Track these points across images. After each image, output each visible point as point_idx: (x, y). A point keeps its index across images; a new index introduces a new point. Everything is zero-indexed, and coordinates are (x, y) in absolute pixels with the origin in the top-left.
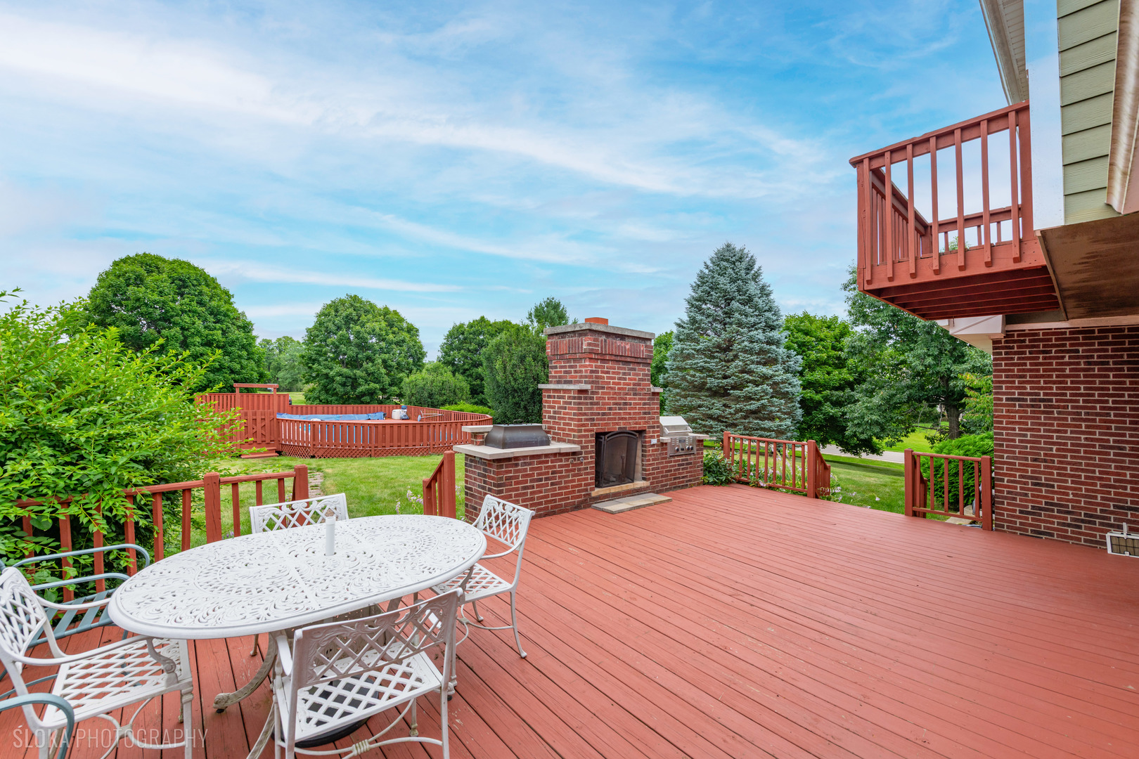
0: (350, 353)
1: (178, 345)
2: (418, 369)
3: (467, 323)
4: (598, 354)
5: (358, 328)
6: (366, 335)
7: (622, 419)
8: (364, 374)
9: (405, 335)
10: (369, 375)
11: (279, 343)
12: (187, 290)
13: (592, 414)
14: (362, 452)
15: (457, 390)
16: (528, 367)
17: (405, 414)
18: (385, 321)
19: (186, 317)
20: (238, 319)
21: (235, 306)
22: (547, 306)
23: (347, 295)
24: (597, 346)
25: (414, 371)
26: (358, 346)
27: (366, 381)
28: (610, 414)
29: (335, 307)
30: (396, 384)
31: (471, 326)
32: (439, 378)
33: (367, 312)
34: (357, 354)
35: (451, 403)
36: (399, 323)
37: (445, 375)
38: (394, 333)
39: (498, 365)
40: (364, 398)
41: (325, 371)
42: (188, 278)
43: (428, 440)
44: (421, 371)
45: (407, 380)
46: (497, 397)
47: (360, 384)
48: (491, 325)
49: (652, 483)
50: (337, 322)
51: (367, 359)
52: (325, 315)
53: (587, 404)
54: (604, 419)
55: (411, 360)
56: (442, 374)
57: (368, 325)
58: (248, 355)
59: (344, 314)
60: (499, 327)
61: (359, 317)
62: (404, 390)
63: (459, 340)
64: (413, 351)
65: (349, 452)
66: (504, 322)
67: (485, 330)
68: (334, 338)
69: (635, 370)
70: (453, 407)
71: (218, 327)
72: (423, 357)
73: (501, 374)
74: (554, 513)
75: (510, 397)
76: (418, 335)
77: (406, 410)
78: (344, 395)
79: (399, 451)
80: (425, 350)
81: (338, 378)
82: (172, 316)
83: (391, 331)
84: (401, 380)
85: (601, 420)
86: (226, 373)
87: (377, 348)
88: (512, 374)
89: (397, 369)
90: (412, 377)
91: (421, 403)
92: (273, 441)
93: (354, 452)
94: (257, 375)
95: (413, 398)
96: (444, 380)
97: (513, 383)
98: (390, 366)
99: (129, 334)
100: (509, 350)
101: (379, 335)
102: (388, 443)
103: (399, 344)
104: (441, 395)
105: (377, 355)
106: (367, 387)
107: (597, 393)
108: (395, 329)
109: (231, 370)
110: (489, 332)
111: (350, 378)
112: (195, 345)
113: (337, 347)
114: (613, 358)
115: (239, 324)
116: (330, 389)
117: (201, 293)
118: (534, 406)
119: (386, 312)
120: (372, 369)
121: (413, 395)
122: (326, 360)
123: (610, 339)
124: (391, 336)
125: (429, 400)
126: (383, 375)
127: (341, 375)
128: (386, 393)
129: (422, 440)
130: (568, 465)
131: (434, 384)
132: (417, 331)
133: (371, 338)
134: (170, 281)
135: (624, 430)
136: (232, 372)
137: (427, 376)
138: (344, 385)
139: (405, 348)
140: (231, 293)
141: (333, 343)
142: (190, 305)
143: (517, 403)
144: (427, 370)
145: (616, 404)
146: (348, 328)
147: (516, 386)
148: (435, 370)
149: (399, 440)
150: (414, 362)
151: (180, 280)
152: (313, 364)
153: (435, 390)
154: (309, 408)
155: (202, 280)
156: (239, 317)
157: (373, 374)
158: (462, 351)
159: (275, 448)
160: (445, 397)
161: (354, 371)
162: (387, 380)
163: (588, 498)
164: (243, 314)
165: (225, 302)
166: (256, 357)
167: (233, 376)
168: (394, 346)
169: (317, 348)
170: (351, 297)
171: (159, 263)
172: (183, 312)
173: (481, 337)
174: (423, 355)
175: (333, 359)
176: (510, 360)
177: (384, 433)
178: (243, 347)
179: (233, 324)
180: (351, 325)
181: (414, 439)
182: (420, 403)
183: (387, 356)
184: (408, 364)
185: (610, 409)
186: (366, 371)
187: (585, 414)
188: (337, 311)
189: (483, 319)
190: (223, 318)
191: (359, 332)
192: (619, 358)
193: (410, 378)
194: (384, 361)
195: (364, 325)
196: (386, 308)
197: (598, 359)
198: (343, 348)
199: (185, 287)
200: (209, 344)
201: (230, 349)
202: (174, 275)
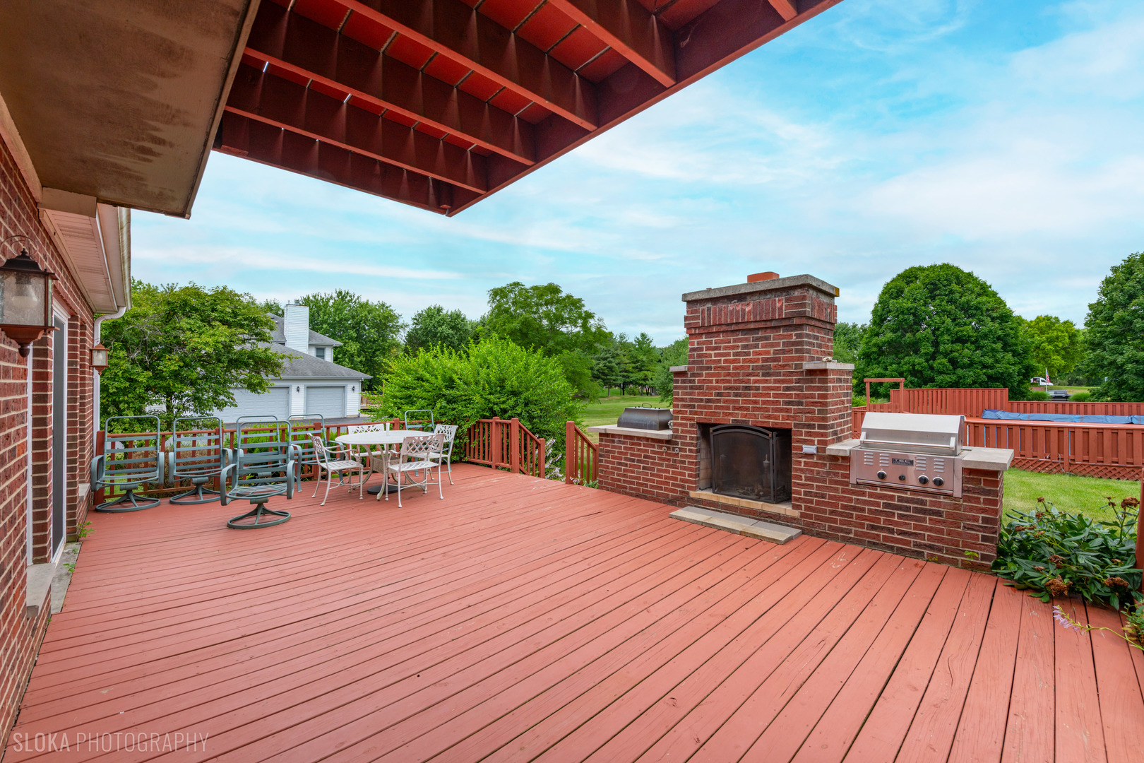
1: (930, 345)
4: (699, 328)
7: (740, 408)
12: (938, 292)
13: (692, 400)
24: (697, 318)
28: (719, 401)
42: (939, 280)
49: (802, 515)
53: (685, 388)
54: (710, 407)
69: (767, 338)
74: (646, 498)
85: (705, 407)
86: (977, 368)
107: (701, 375)
112: (945, 343)
114: (724, 328)
117: (952, 292)
123: (719, 305)
130: (661, 453)
134: (923, 287)
135: (744, 425)
136: (984, 366)
142: (940, 305)
145: (730, 388)
151: (932, 284)
163: (683, 495)
167: (984, 371)
185: (719, 394)
187: (682, 400)
192: (733, 327)
197: (702, 334)
199: (937, 289)
200: (961, 340)
201: (982, 342)
202: (927, 281)
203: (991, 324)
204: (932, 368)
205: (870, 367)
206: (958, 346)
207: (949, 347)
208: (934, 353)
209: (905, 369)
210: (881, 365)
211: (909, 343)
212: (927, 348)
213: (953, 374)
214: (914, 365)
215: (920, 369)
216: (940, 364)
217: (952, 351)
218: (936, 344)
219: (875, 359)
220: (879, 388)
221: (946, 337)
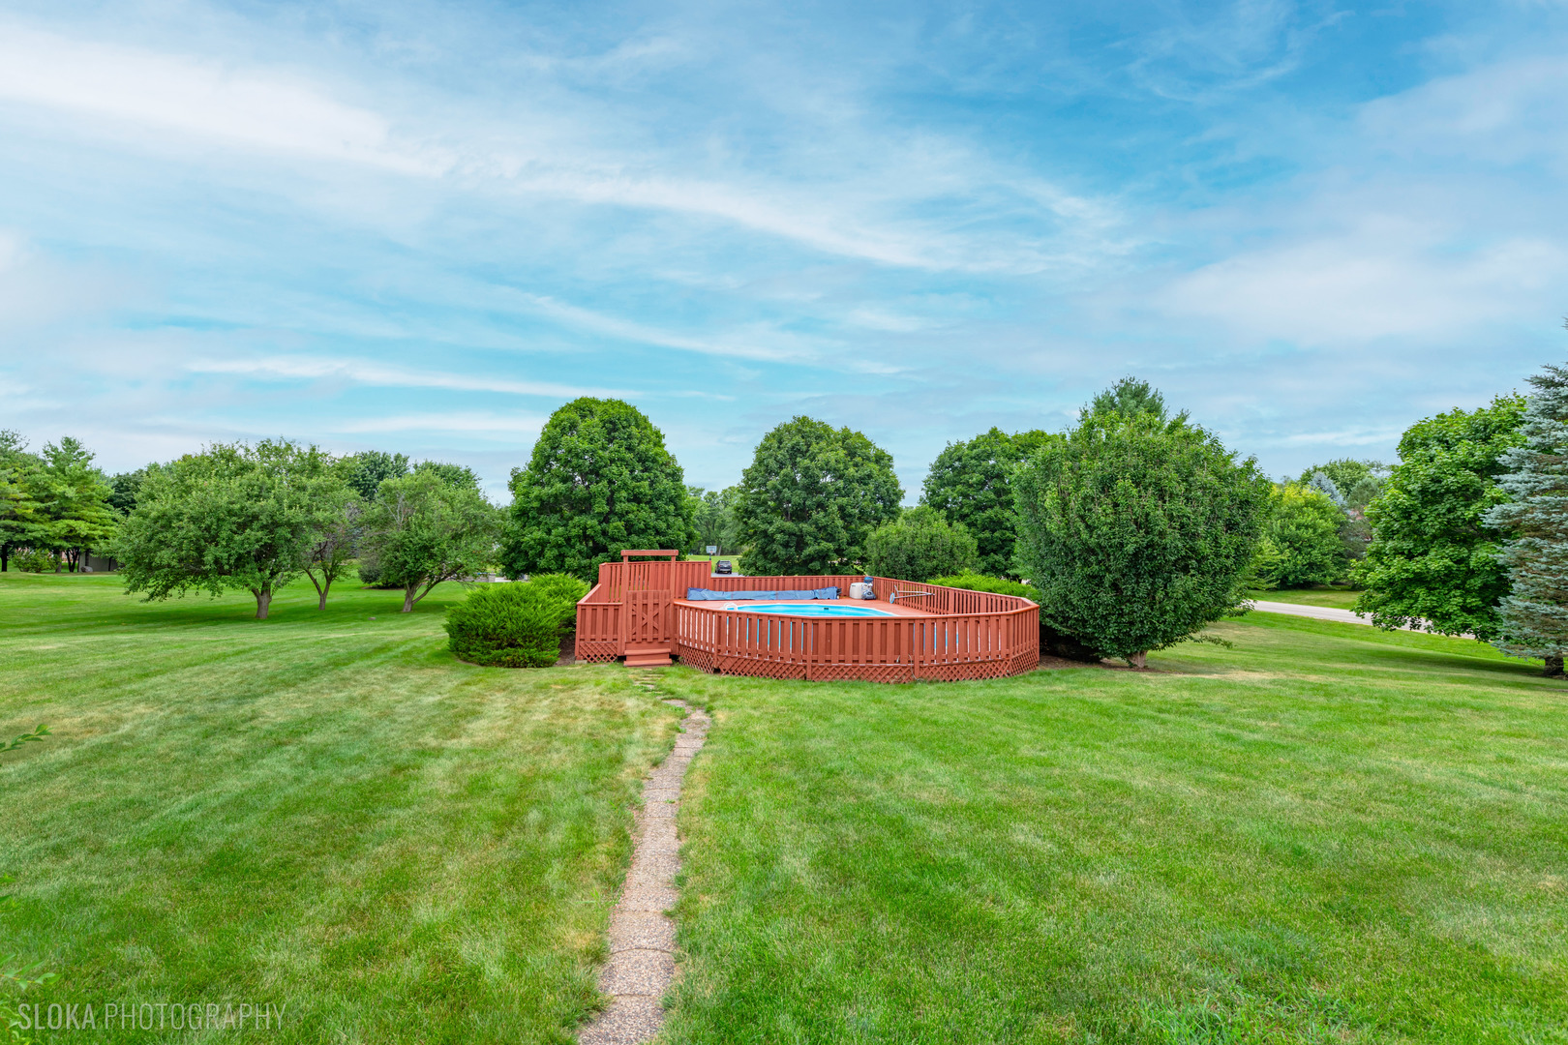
0: (795, 499)
1: (605, 502)
2: (890, 518)
3: (967, 442)
5: (807, 462)
6: (817, 472)
8: (812, 529)
9: (873, 467)
10: (820, 529)
11: (725, 496)
12: (617, 434)
14: (791, 669)
15: (955, 550)
16: (1121, 500)
17: (869, 590)
18: (844, 449)
19: (615, 467)
20: (666, 464)
21: (666, 448)
22: (1119, 395)
23: (794, 417)
25: (884, 521)
26: (806, 488)
27: (816, 538)
29: (778, 436)
30: (859, 542)
31: (973, 446)
32: (925, 530)
33: (819, 437)
34: (805, 500)
35: (945, 573)
36: (864, 450)
37: (935, 525)
38: (856, 465)
39: (1050, 500)
40: (813, 564)
41: (763, 527)
42: (619, 419)
43: (910, 652)
44: (895, 521)
45: (873, 535)
46: (1046, 563)
47: (807, 544)
48: (1008, 441)
50: (780, 456)
51: (817, 507)
52: (767, 449)
55: (880, 504)
56: (929, 523)
57: (820, 457)
58: (676, 510)
59: (789, 445)
60: (1023, 442)
61: (809, 446)
62: (868, 552)
63: (953, 470)
64: (883, 490)
65: (771, 666)
66: (1032, 434)
67: (997, 449)
68: (774, 480)
70: (951, 580)
71: (645, 477)
72: (899, 498)
73: (1057, 518)
75: (1079, 564)
76: (891, 466)
77: (871, 585)
78: (788, 559)
79: (854, 670)
80: (902, 487)
81: (778, 536)
82: (600, 468)
83: (851, 463)
84: (865, 535)
87: (832, 489)
88: (1082, 518)
89: (859, 518)
90: (882, 531)
91: (895, 573)
92: (669, 639)
93: (778, 667)
94: (685, 536)
95: (883, 565)
96: (934, 532)
97: (1085, 536)
98: (850, 515)
99: (561, 493)
100: (1071, 469)
101: (835, 469)
102: (835, 656)
103: (863, 481)
104: (929, 558)
105: (832, 500)
106: (817, 547)
108: (858, 459)
109: (657, 530)
110: (1004, 452)
111: (794, 535)
112: (621, 502)
113: (779, 492)
115: (668, 471)
116: (768, 552)
117: (630, 437)
118: (1137, 583)
119: (846, 436)
120: (823, 521)
121: (882, 559)
122: (765, 511)
124: (852, 470)
125: (908, 567)
126: (840, 529)
127: (782, 531)
128: (843, 556)
129: (898, 651)
131: (917, 540)
132: (890, 459)
133: (825, 476)
134: (601, 425)
136: (658, 532)
137: (904, 528)
138: (786, 545)
139: (871, 486)
140: (662, 433)
141: (774, 487)
142: (618, 452)
143: (1094, 577)
144: (905, 518)
146: (794, 465)
147: (1093, 542)
148: (918, 516)
149: (856, 650)
150: (884, 507)
151: (611, 422)
152: (749, 518)
153: (919, 550)
154: (742, 581)
155: (632, 419)
156: (669, 462)
157: (825, 528)
158: (959, 487)
159: (669, 650)
160: (935, 562)
161: (800, 525)
162: (844, 536)
164: (673, 458)
165: (655, 445)
166: (685, 512)
167: (658, 538)
168: (855, 485)
169: (755, 496)
170: (799, 420)
171: (593, 406)
172: (612, 461)
173: (992, 462)
174: (899, 495)
175: (774, 510)
176: (1077, 489)
177: (829, 635)
178: (672, 500)
179: (662, 471)
180: (798, 459)
181: (883, 650)
182: (893, 573)
183: (843, 501)
184: (876, 510)
186: (816, 524)
188: (780, 442)
189: (994, 433)
190: (651, 464)
191: (808, 468)
193: (878, 532)
194: (841, 509)
195: (814, 458)
196: (845, 429)
198: (787, 493)
199: (615, 430)
200: (636, 499)
201: (657, 503)
202: (606, 417)
203: (665, 481)
204: (604, 533)
205: (527, 530)
206: (634, 506)
207: (625, 506)
208: (608, 514)
209: (574, 534)
210: (541, 527)
211: (580, 499)
212: (602, 507)
213: (628, 540)
214: (585, 529)
215: (592, 534)
216: (616, 528)
217: (627, 513)
218: (611, 501)
219: (534, 518)
220: (538, 560)
221: (624, 494)
